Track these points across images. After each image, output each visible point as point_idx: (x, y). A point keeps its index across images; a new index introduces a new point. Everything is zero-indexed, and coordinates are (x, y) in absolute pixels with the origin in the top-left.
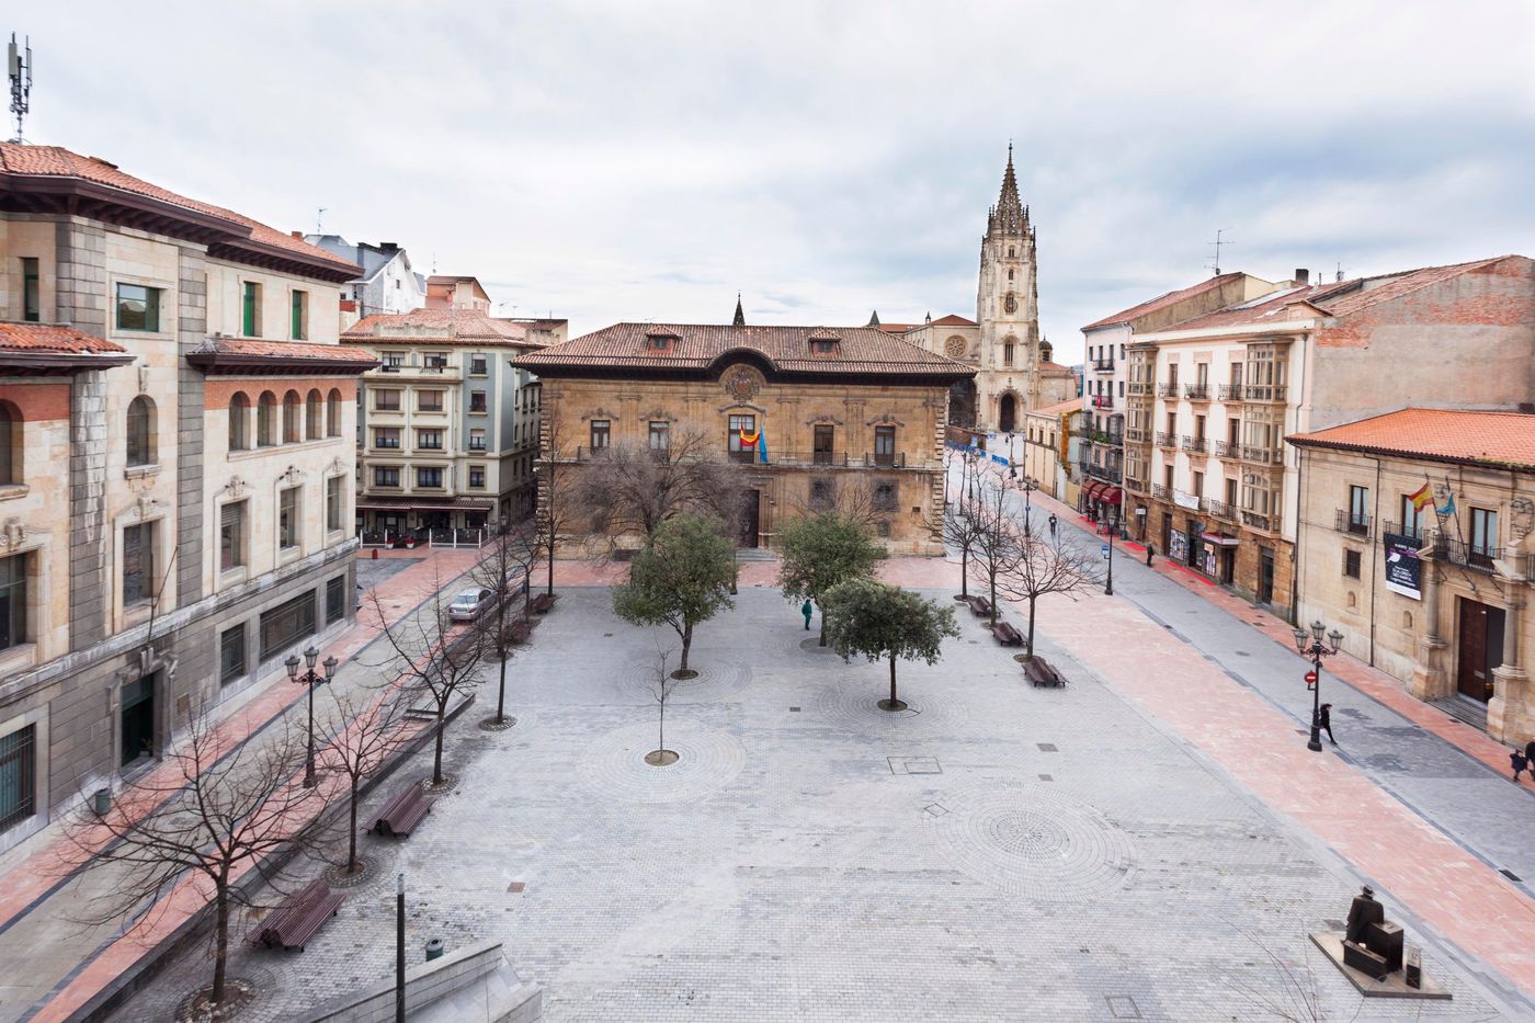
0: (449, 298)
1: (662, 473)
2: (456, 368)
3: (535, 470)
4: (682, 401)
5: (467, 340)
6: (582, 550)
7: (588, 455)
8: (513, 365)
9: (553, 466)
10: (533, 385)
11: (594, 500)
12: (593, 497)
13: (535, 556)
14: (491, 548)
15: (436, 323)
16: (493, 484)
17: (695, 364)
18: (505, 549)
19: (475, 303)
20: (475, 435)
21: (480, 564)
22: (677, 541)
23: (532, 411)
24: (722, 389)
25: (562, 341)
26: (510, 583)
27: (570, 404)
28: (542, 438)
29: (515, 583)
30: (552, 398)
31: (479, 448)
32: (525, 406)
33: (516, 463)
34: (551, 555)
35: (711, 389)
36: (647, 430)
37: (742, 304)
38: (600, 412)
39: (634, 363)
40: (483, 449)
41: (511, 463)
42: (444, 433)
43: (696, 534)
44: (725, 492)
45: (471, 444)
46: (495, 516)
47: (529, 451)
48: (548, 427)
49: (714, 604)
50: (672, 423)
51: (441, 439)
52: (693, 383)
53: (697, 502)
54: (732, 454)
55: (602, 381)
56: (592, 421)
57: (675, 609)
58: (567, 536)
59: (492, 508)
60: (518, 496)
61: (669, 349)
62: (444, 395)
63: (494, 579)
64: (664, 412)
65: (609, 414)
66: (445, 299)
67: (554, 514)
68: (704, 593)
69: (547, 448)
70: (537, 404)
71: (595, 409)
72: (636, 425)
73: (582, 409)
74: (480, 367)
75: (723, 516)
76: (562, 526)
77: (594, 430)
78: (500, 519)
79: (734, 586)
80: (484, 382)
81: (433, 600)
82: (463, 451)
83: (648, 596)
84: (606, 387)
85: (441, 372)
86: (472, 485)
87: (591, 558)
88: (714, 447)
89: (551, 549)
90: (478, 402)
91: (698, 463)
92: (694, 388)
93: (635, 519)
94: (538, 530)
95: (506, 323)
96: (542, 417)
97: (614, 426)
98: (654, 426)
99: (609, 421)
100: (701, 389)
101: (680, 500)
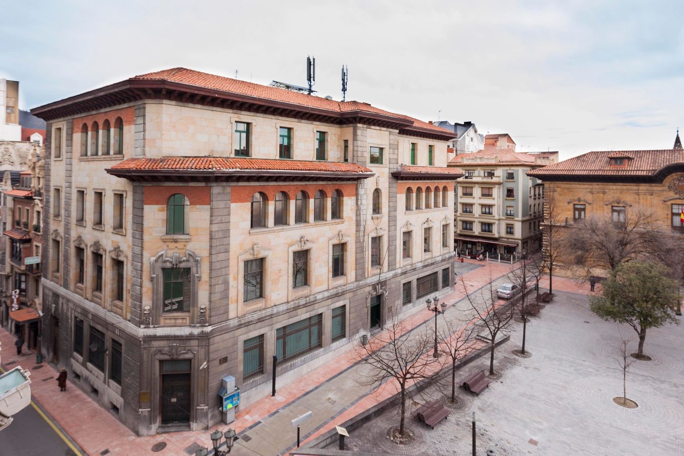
0: (495, 144)
1: (621, 235)
2: (499, 177)
3: (541, 228)
4: (634, 195)
5: (504, 163)
6: (569, 273)
7: (572, 222)
8: (528, 175)
9: (551, 227)
10: (539, 185)
11: (576, 247)
12: (575, 245)
13: (541, 272)
14: (517, 265)
15: (489, 156)
16: (518, 233)
17: (645, 173)
18: (525, 266)
19: (508, 146)
20: (509, 209)
21: (512, 272)
22: (632, 276)
23: (539, 198)
24: (666, 188)
25: (555, 162)
26: (528, 284)
27: (560, 195)
28: (545, 212)
29: (531, 284)
30: (550, 192)
31: (510, 215)
32: (535, 195)
33: (530, 223)
34: (551, 273)
35: (656, 188)
36: (611, 210)
37: (679, 136)
38: (579, 200)
39: (600, 173)
40: (513, 216)
41: (527, 224)
42: (493, 207)
43: (647, 273)
44: (669, 251)
45: (507, 213)
46: (519, 249)
47: (537, 218)
48: (548, 206)
49: (663, 319)
50: (628, 208)
51: (492, 210)
52: (643, 184)
53: (648, 255)
54: (674, 228)
55: (581, 183)
56: (574, 205)
57: (633, 316)
58: (560, 264)
59: (518, 245)
60: (531, 240)
61: (625, 165)
62: (493, 189)
63: (519, 281)
64: (622, 200)
65: (584, 201)
66: (494, 145)
67: (552, 252)
68: (655, 310)
69: (547, 217)
70: (542, 195)
71: (576, 198)
72: (603, 207)
73: (568, 198)
74: (511, 176)
75: (668, 265)
76: (556, 259)
77: (575, 209)
78: (522, 251)
79: (679, 310)
80: (514, 183)
81: (489, 286)
82: (503, 216)
83: (613, 304)
84: (582, 186)
85: (492, 178)
86: (507, 233)
87: (575, 278)
88: (660, 222)
89: (551, 270)
90: (510, 193)
91: (648, 232)
92: (643, 187)
93: (603, 260)
94: (543, 258)
95: (524, 154)
96: (545, 201)
97: (588, 207)
98: (615, 208)
99: (585, 205)
100: (650, 188)
101: (634, 252)
